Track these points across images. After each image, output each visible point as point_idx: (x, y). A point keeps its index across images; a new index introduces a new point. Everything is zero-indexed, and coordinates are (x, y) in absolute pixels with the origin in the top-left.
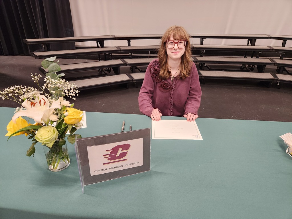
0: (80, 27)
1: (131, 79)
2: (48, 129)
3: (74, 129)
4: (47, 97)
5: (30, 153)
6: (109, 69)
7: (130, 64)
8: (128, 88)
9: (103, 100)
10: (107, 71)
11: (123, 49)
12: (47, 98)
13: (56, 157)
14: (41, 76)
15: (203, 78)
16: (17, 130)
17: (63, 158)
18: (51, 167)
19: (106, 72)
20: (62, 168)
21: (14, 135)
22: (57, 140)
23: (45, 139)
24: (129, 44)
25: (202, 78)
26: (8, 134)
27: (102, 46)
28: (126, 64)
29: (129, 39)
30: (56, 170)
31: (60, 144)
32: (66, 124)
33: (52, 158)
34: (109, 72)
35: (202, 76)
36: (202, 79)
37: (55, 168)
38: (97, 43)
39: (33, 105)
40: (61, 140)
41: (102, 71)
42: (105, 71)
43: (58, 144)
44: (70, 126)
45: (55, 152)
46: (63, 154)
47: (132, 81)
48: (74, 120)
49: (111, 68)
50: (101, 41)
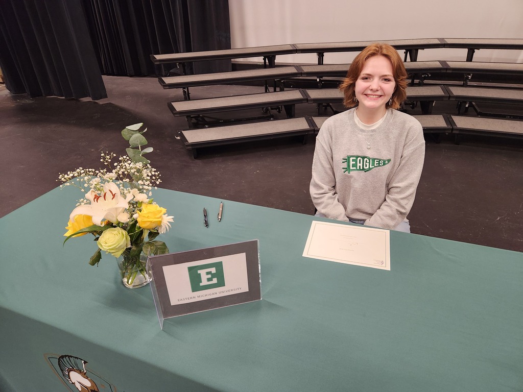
0: (243, 28)
1: (312, 128)
2: (115, 232)
3: (153, 234)
4: (118, 185)
5: (93, 261)
6: (280, 107)
7: (315, 100)
8: (305, 144)
9: (259, 163)
10: (276, 109)
11: (306, 70)
12: (119, 187)
13: (132, 268)
14: (115, 155)
15: (457, 132)
16: (78, 230)
17: (141, 271)
18: (125, 280)
19: (275, 112)
20: (139, 285)
21: (74, 236)
22: (129, 246)
23: (110, 246)
24: (320, 62)
25: (454, 132)
26: (67, 234)
27: (272, 65)
28: (307, 100)
29: (321, 52)
30: (131, 287)
31: (132, 253)
32: (140, 227)
33: (126, 268)
34: (279, 112)
35: (455, 127)
36: (454, 134)
37: (129, 283)
38: (263, 59)
39: (96, 200)
40: (134, 248)
41: (267, 110)
42: (272, 109)
43: (129, 252)
44: (146, 230)
45: (130, 261)
46: (142, 265)
47: (313, 132)
48: (148, 224)
49: (283, 106)
50: (270, 56)
